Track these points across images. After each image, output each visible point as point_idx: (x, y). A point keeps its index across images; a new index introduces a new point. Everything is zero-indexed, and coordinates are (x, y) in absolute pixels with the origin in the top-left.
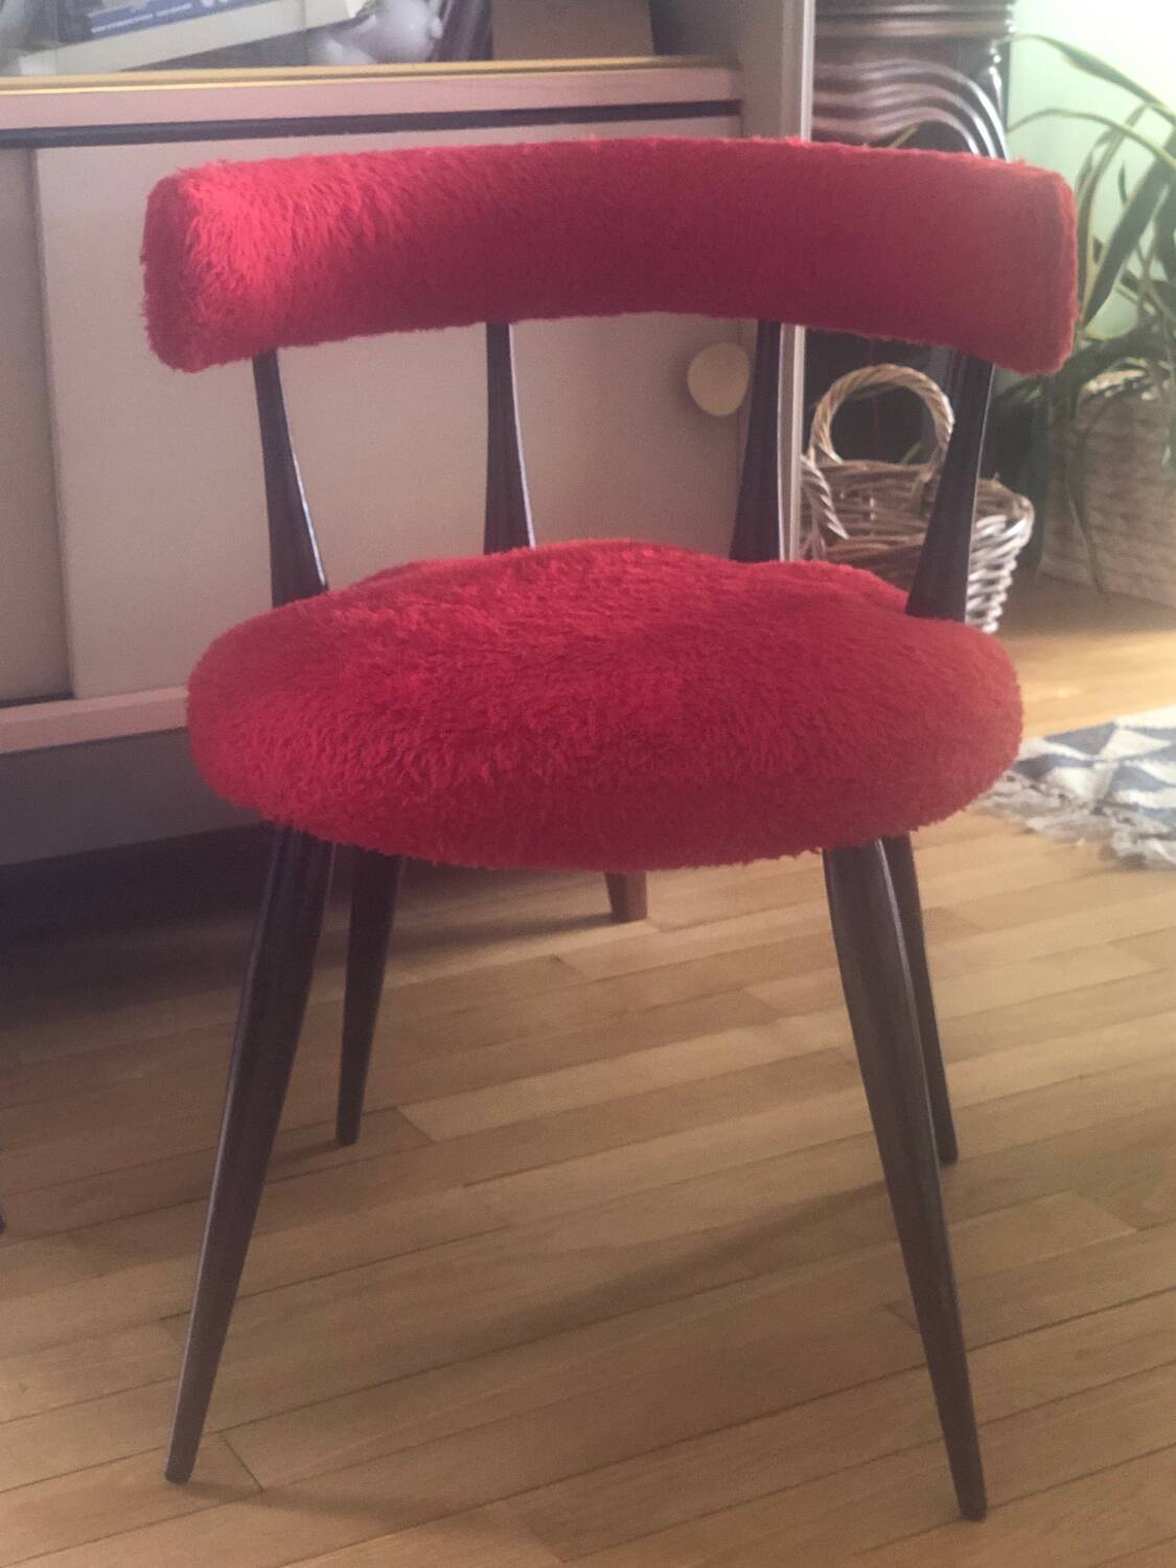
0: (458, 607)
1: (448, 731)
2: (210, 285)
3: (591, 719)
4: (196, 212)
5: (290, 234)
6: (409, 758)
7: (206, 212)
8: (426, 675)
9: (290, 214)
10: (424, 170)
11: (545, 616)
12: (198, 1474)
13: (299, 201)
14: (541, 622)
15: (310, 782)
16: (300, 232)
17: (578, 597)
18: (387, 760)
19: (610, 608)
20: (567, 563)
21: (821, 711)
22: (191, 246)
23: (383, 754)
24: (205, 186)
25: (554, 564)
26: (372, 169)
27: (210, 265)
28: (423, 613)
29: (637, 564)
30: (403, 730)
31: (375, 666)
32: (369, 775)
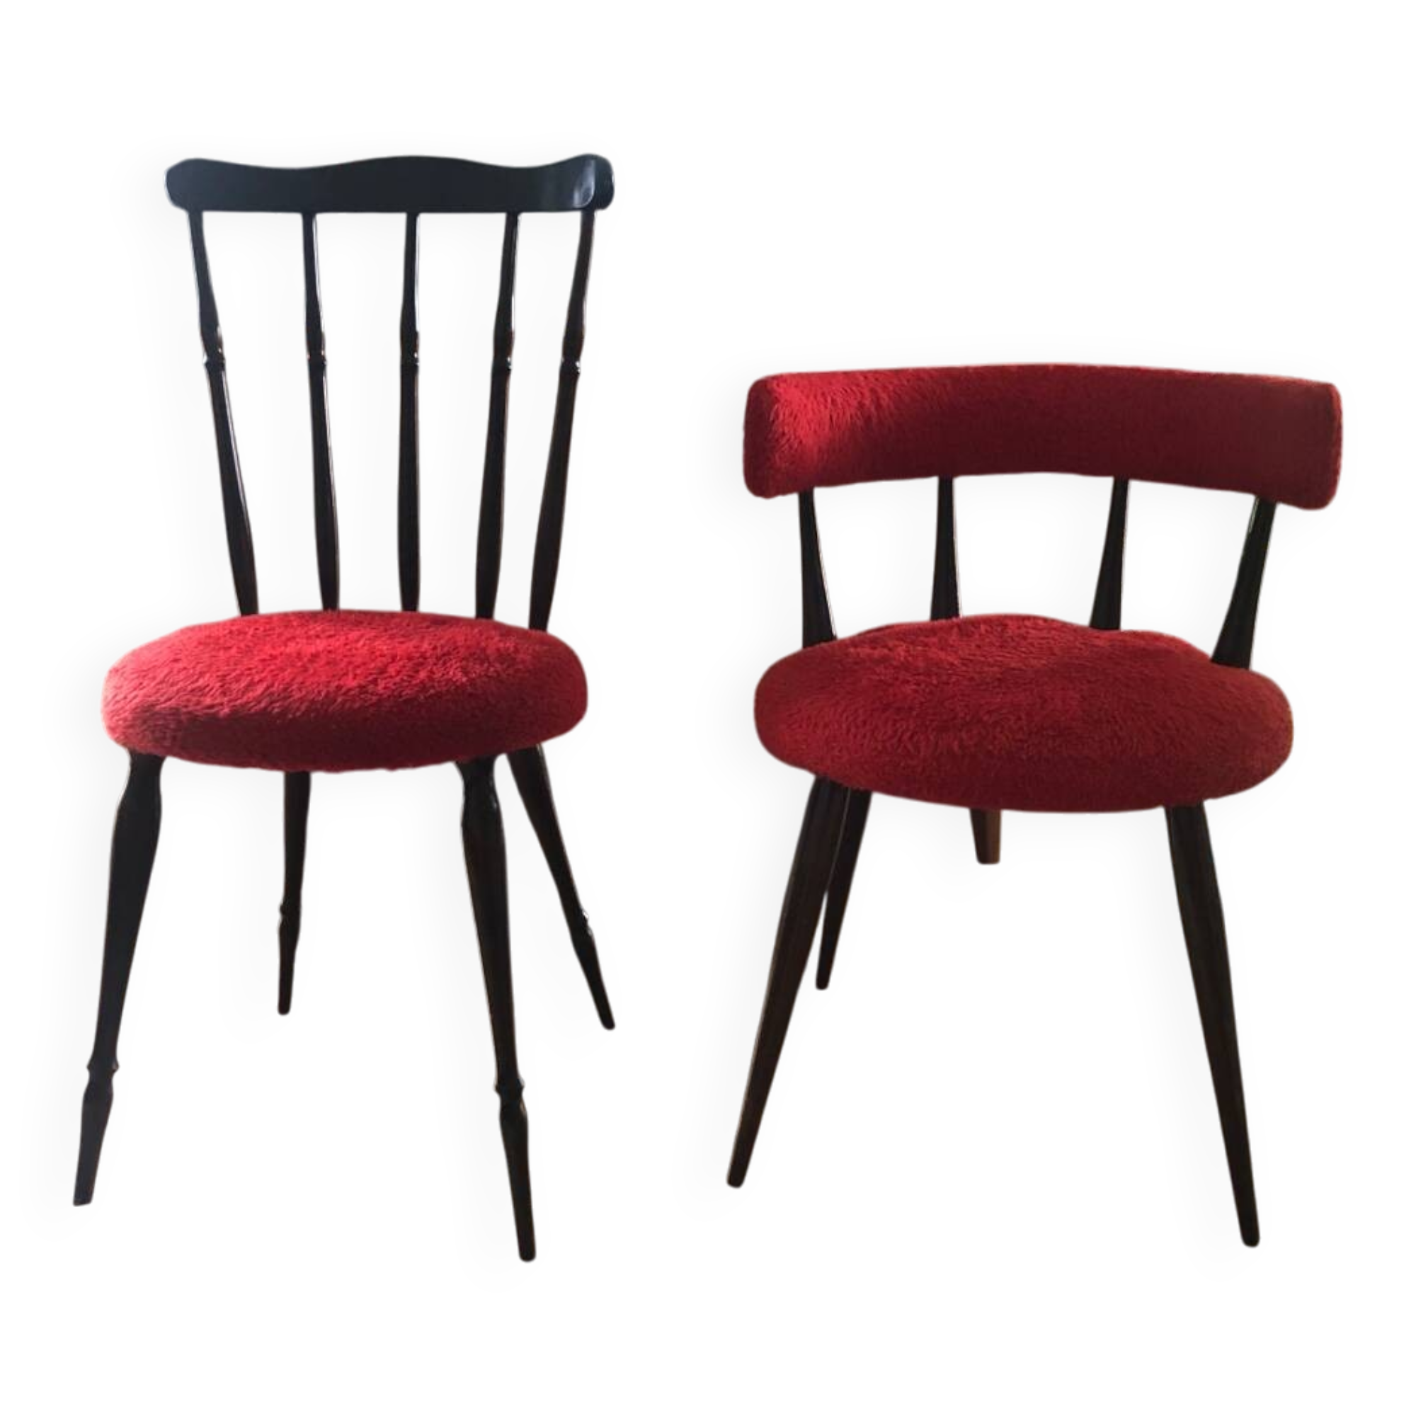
0: (927, 649)
1: (932, 721)
2: (783, 446)
3: (1023, 717)
4: (777, 400)
5: (828, 417)
6: (906, 737)
7: (782, 401)
8: (914, 687)
9: (829, 405)
10: (908, 381)
11: (984, 656)
13: (835, 397)
14: (983, 659)
15: (840, 751)
16: (834, 418)
17: (1001, 646)
18: (891, 738)
19: (1024, 653)
20: (992, 627)
21: (1171, 718)
22: (773, 421)
23: (890, 732)
25: (983, 628)
26: (877, 379)
27: (784, 434)
28: (908, 651)
29: (1034, 628)
30: (902, 719)
31: (881, 681)
32: (880, 748)
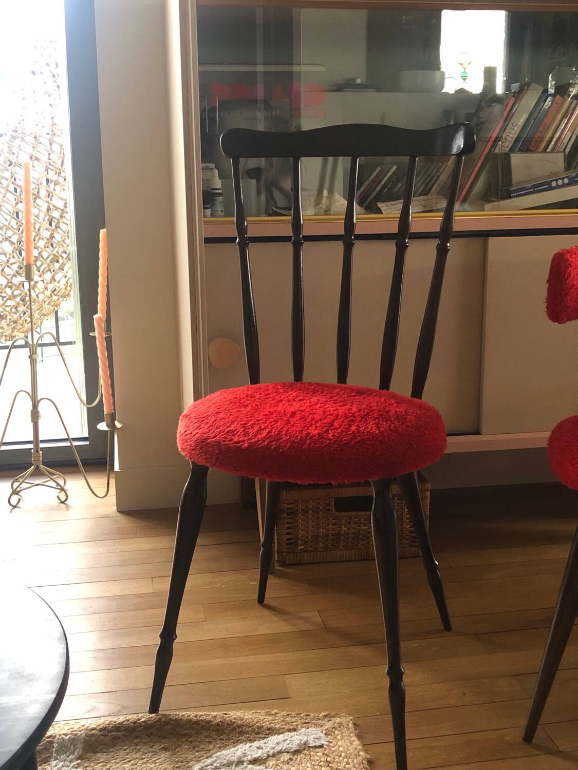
2: (573, 293)
4: (570, 266)
7: (573, 266)
12: (535, 741)
24: (574, 256)
27: (573, 285)
